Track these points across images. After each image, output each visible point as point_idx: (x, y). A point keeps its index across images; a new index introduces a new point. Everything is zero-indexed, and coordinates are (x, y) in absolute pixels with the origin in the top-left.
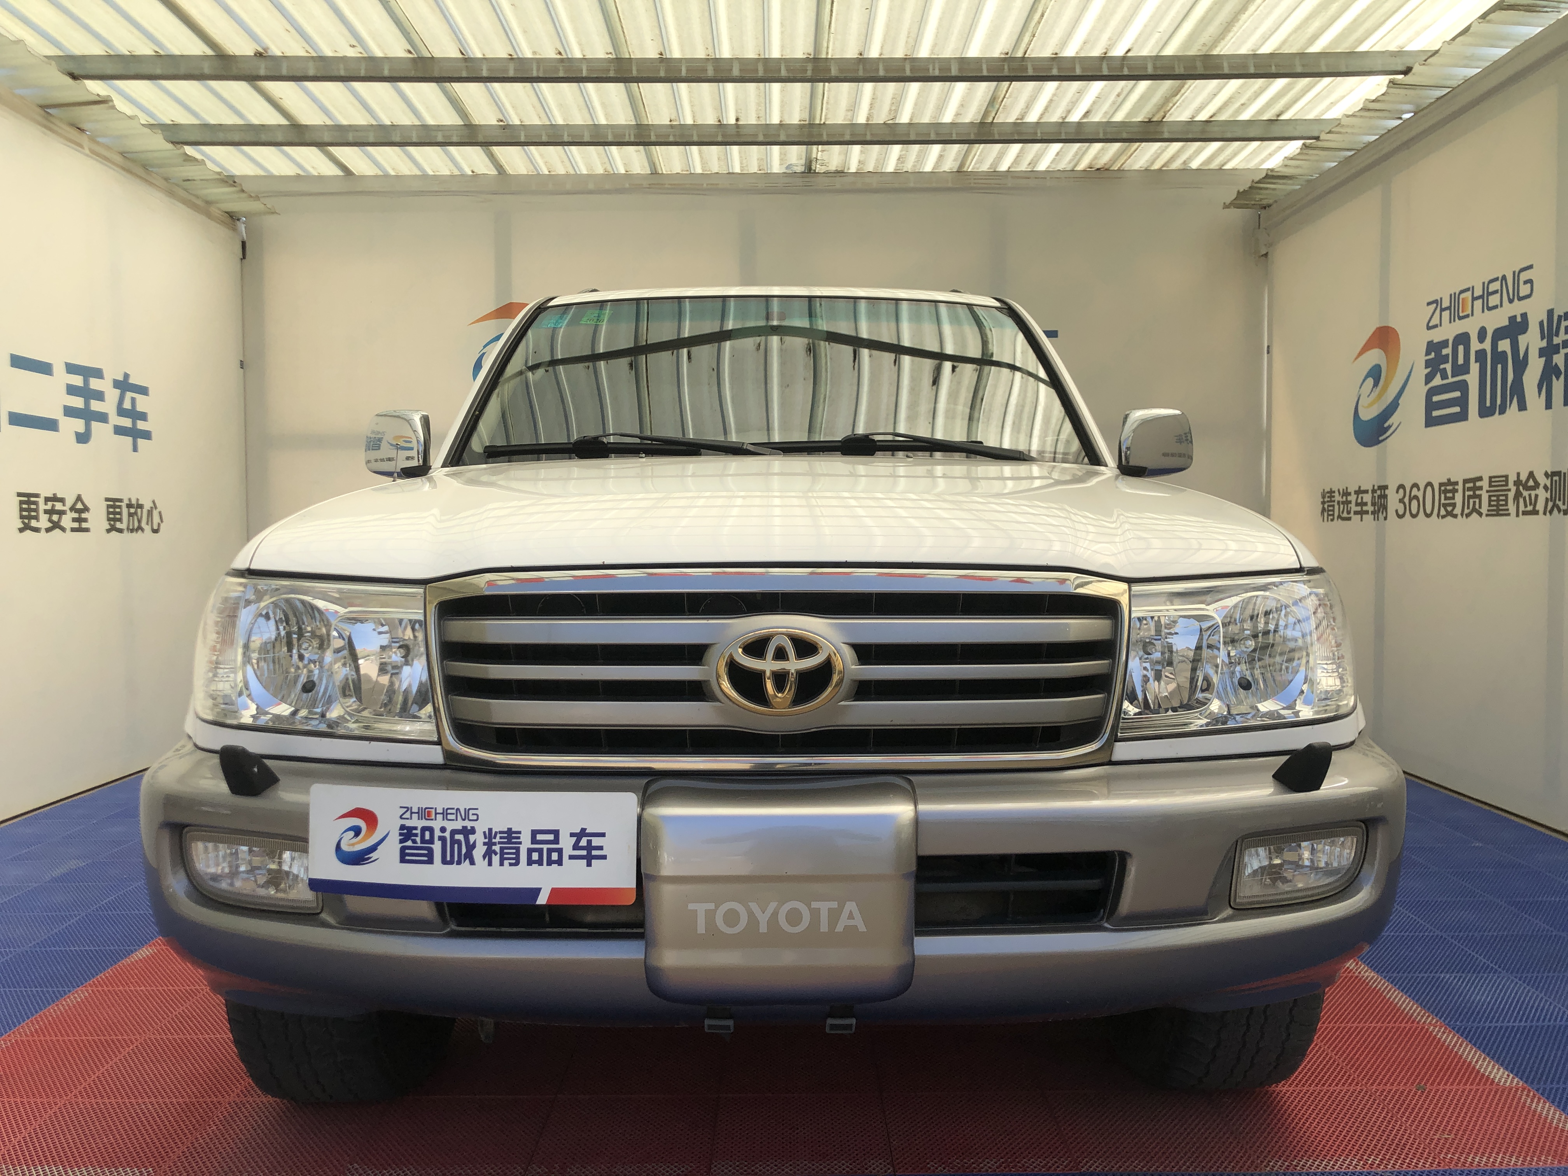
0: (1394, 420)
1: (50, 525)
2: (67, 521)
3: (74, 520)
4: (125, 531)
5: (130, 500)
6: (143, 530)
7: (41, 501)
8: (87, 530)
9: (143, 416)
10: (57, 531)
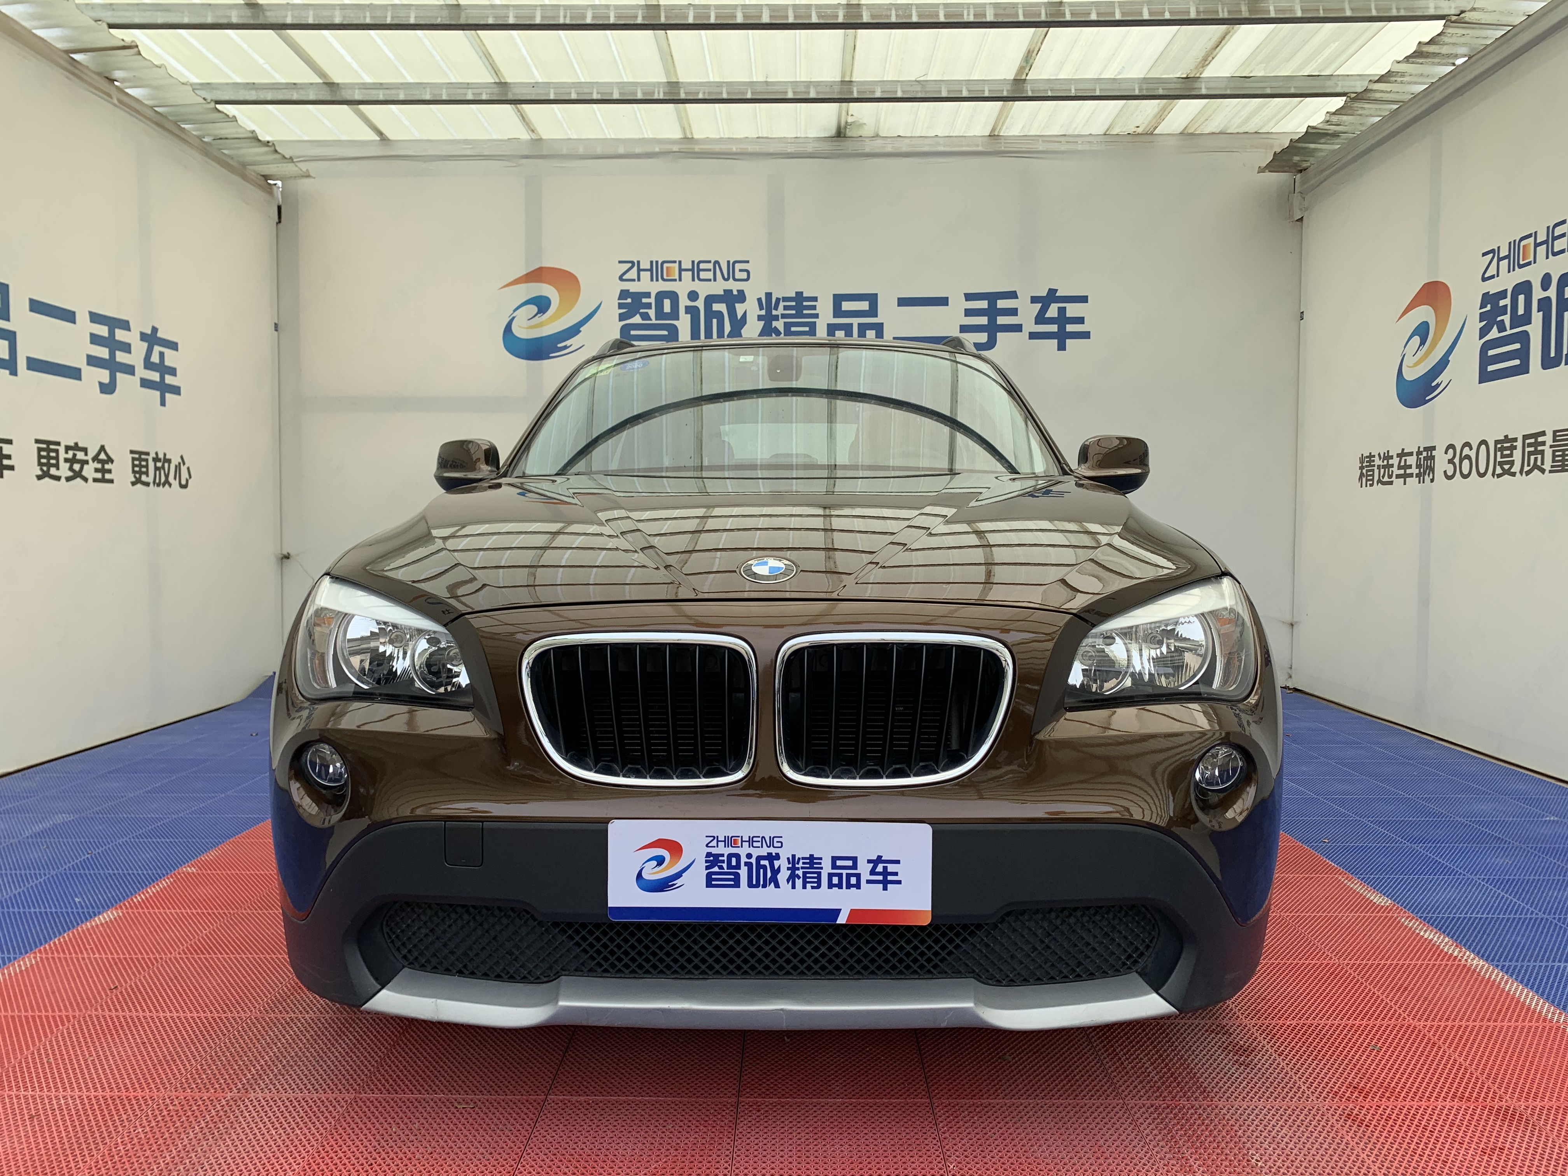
0: (1443, 378)
1: (70, 474)
2: (89, 471)
3: (97, 470)
4: (152, 484)
5: (157, 454)
6: (170, 485)
7: (62, 450)
8: (111, 481)
9: (173, 372)
10: (79, 480)
